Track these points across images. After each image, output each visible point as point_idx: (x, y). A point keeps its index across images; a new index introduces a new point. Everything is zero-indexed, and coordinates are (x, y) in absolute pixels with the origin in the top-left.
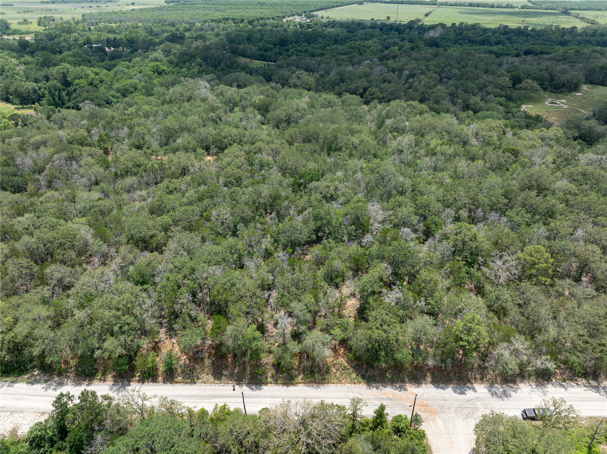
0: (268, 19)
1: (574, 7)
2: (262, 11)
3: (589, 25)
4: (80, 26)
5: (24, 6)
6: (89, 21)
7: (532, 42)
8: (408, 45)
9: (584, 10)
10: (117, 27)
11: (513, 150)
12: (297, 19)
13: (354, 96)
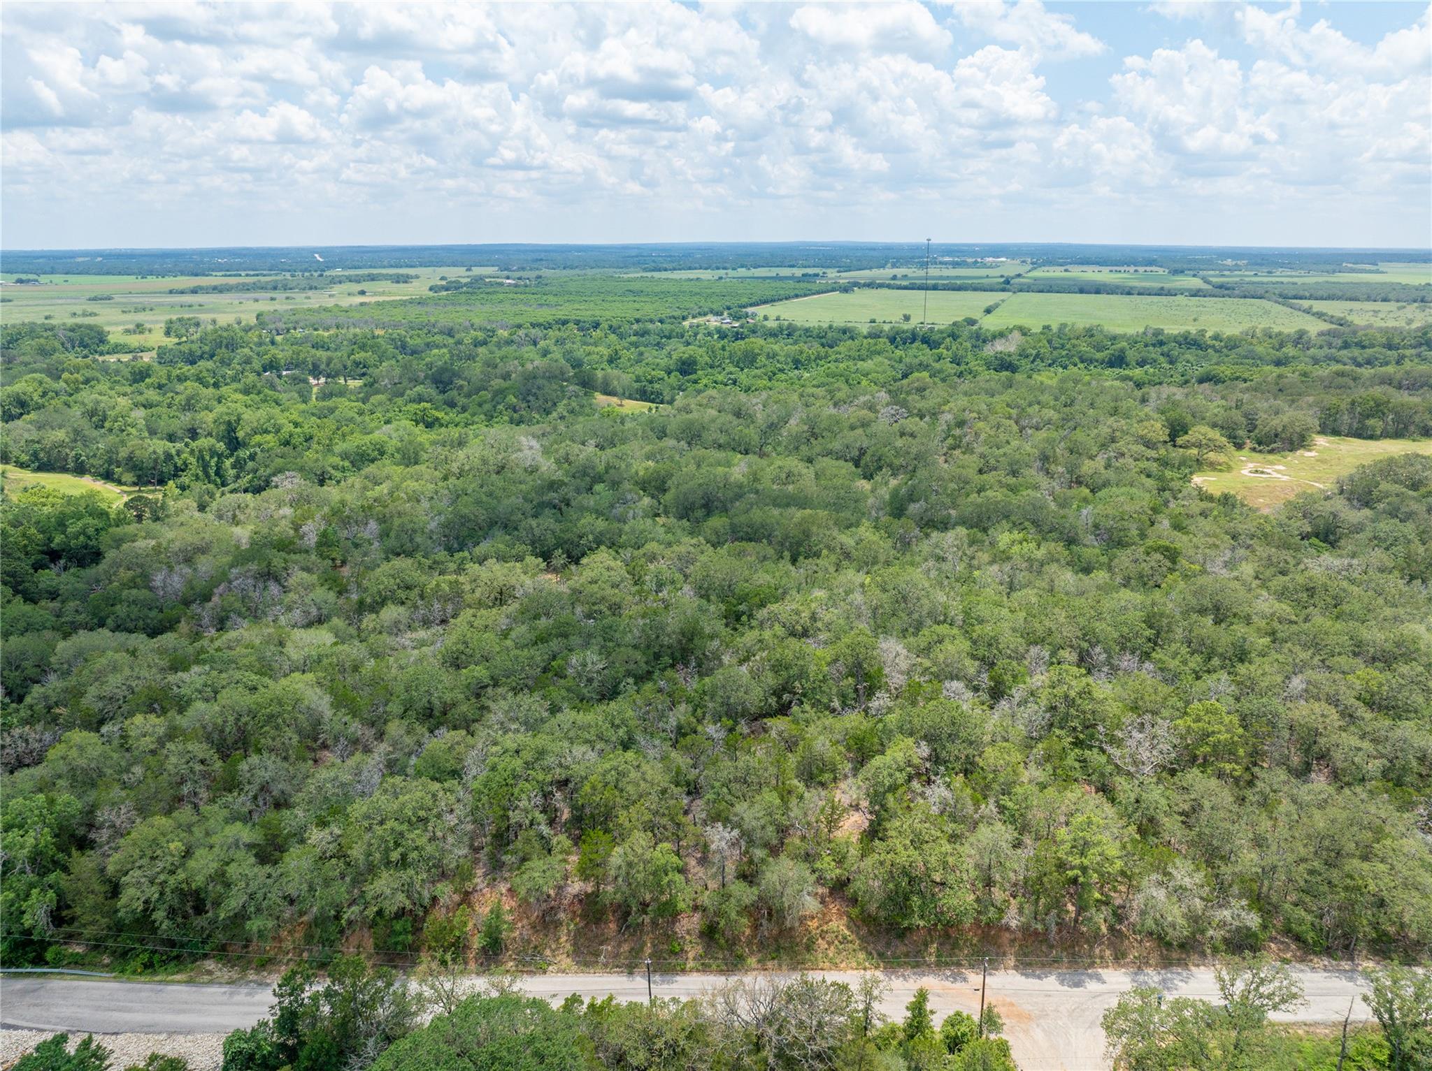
0: (651, 321)
1: (1301, 293)
2: (637, 306)
3: (1334, 326)
4: (253, 337)
5: (134, 300)
6: (273, 326)
7: (1214, 361)
8: (951, 368)
9: (1322, 298)
10: (329, 337)
11: (1167, 549)
12: (713, 322)
13: (841, 463)
